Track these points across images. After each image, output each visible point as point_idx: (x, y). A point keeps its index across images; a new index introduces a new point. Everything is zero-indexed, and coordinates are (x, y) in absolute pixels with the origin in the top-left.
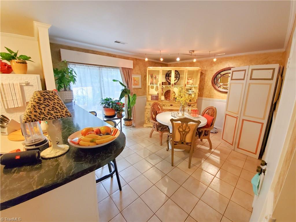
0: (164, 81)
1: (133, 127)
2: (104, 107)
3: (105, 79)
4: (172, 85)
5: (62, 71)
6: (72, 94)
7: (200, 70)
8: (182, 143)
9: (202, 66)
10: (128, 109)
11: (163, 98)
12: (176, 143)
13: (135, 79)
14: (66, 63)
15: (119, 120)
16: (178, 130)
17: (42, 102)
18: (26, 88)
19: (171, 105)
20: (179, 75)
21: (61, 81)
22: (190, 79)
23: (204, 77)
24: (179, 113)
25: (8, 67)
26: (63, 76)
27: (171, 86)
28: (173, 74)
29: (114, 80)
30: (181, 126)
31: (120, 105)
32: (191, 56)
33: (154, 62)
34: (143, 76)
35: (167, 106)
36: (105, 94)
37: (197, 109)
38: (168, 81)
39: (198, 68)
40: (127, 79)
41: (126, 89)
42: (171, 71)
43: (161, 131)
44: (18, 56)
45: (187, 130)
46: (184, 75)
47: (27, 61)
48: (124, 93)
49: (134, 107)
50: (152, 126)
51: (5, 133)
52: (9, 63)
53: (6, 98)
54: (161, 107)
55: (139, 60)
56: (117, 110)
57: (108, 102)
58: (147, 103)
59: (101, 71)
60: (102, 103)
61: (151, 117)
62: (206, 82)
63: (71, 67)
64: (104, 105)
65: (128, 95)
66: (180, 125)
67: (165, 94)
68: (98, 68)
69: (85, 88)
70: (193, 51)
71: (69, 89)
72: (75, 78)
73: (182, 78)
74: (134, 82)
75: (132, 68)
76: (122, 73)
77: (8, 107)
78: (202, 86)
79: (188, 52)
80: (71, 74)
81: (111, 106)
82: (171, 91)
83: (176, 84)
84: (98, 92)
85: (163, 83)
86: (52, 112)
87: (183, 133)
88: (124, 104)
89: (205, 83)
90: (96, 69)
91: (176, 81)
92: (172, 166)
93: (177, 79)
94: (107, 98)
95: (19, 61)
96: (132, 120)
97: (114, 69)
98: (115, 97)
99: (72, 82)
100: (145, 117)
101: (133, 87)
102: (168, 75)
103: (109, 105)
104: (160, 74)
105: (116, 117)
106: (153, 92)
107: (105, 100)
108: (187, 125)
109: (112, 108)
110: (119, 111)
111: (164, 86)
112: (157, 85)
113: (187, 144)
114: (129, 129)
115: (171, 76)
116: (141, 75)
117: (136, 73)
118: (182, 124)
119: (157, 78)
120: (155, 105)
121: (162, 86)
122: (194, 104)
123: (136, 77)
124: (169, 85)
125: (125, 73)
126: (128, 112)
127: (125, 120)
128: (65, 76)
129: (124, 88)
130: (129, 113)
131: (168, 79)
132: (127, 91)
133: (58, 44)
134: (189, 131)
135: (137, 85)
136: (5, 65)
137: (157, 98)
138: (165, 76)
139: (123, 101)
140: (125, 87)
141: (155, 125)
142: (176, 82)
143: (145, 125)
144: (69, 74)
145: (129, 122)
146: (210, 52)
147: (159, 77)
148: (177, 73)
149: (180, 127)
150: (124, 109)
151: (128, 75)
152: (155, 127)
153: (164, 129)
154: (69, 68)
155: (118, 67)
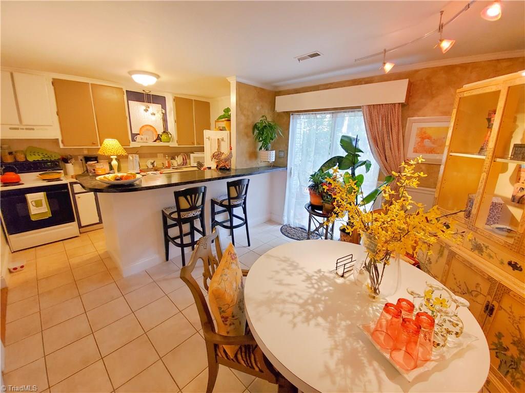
13: (428, 132)
19: (514, 266)
74: (421, 141)
76: (367, 119)
123: (435, 126)
135: (431, 151)
155: (359, 107)
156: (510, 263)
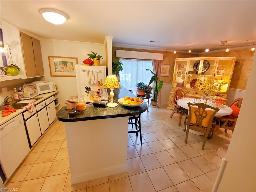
0: (192, 70)
1: (158, 107)
2: (138, 89)
3: (141, 68)
4: (200, 74)
5: (116, 64)
6: (120, 78)
7: (235, 60)
8: (198, 126)
9: (239, 55)
10: (155, 92)
11: (188, 86)
12: (192, 125)
13: (164, 68)
14: (119, 59)
15: (147, 100)
16: (195, 113)
17: (111, 80)
18: (99, 73)
19: (196, 93)
20: (209, 65)
21: (115, 70)
22: (222, 68)
23: (241, 67)
24: (201, 100)
25: (92, 62)
26: (116, 67)
27: (198, 75)
28: (201, 64)
29: (147, 70)
30: (198, 111)
31: (149, 88)
32: (222, 46)
33: (184, 53)
34: (172, 66)
35: (191, 93)
36: (139, 80)
37: (227, 100)
38: (195, 71)
39: (233, 57)
40: (157, 68)
41: (155, 77)
42: (200, 61)
43: (181, 114)
44: (97, 56)
45: (204, 115)
46: (214, 65)
47: (100, 59)
48: (153, 79)
49: (161, 91)
50: (173, 109)
51: (89, 96)
52: (92, 60)
53: (90, 78)
54: (185, 94)
55: (169, 52)
56: (147, 92)
57: (141, 85)
58: (172, 89)
59: (138, 63)
60: (137, 86)
61: (173, 100)
62: (243, 72)
63: (121, 61)
64: (138, 87)
65: (156, 82)
66: (197, 109)
67: (191, 82)
68: (137, 61)
69: (127, 75)
70: (226, 41)
71: (119, 75)
72: (122, 68)
73: (212, 67)
74: (163, 71)
75: (162, 59)
76: (154, 64)
77: (91, 83)
78: (237, 76)
79: (220, 43)
80: (121, 65)
81: (142, 89)
82: (197, 80)
83: (204, 74)
84: (135, 78)
85: (189, 72)
86: (114, 85)
87: (199, 117)
88: (152, 88)
89: (241, 73)
90: (135, 62)
91: (205, 70)
92: (186, 143)
93: (206, 68)
94: (140, 82)
95: (97, 59)
96: (157, 101)
97: (148, 61)
98: (146, 82)
99: (120, 71)
100: (169, 101)
101: (162, 75)
102: (196, 65)
103: (141, 88)
104: (187, 64)
105: (145, 97)
106: (180, 80)
107: (139, 83)
108: (204, 110)
109: (143, 90)
110: (148, 93)
111: (191, 75)
112: (184, 74)
113: (203, 128)
114: (154, 108)
115: (199, 66)
116: (169, 65)
117: (165, 64)
118: (199, 109)
119: (184, 67)
120: (179, 91)
121: (189, 75)
122: (224, 95)
123: (165, 67)
124: (196, 74)
125: (156, 64)
126: (155, 94)
127: (152, 100)
128: (117, 67)
129: (153, 75)
130: (155, 96)
131: (196, 68)
132: (155, 78)
133: (116, 47)
134: (206, 116)
135: (165, 73)
136: (91, 61)
137: (182, 85)
138: (193, 65)
139: (152, 85)
140: (155, 74)
141: (176, 108)
142: (205, 72)
143: (168, 108)
144: (120, 65)
145: (155, 103)
146: (247, 41)
147: (186, 66)
148: (206, 63)
149: (196, 111)
150: (152, 91)
151: (158, 65)
152: (176, 109)
153: (183, 112)
154: (120, 61)
155: (151, 60)
156: (195, 93)
